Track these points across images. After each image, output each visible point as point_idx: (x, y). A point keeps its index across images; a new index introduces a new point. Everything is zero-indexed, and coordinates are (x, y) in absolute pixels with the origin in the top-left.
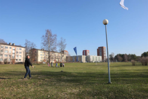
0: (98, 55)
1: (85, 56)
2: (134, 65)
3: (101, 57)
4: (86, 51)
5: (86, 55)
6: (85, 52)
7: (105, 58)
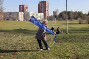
0: (39, 12)
1: (23, 13)
2: (80, 23)
3: (42, 14)
4: (23, 6)
5: (23, 11)
6: (22, 8)
7: (47, 15)
